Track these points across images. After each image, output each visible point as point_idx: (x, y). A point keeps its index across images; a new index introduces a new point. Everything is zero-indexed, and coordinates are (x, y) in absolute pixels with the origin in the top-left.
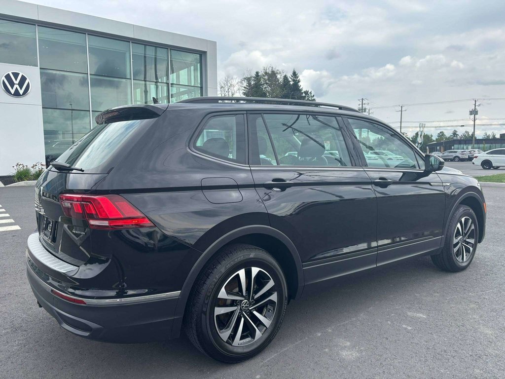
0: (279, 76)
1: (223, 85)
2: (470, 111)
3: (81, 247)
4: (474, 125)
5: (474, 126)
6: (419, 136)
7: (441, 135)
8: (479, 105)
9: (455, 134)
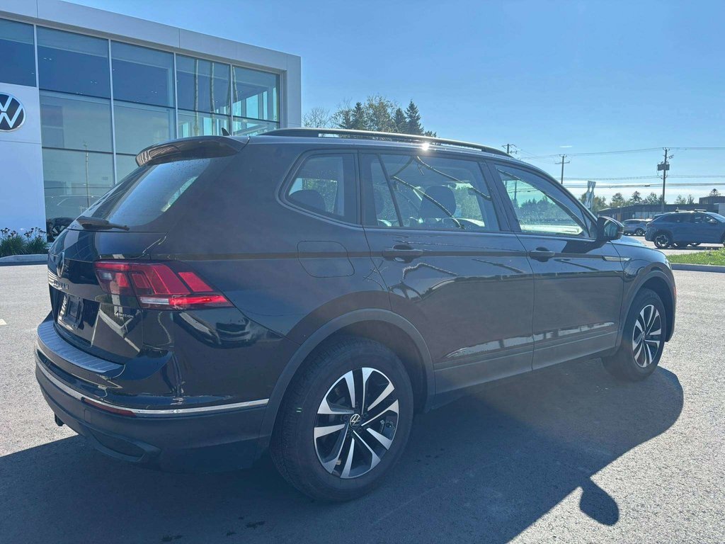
0: (389, 110)
1: (309, 121)
2: (658, 165)
3: (126, 339)
4: (664, 184)
5: (664, 186)
6: (587, 199)
7: (618, 197)
8: (671, 157)
9: (636, 196)
